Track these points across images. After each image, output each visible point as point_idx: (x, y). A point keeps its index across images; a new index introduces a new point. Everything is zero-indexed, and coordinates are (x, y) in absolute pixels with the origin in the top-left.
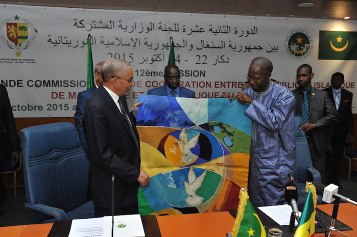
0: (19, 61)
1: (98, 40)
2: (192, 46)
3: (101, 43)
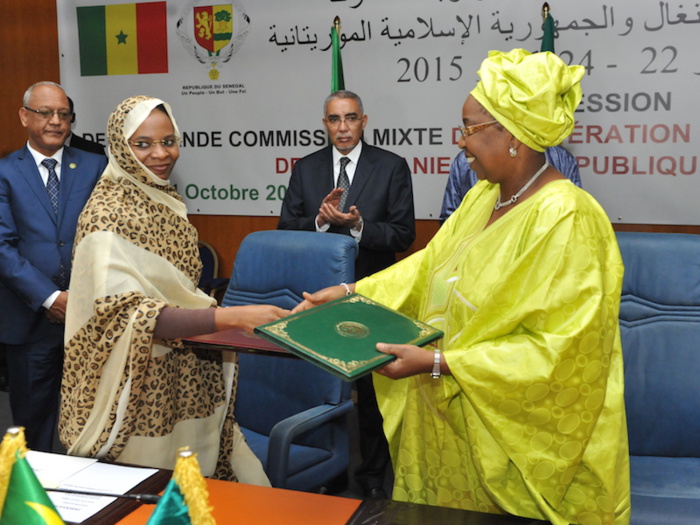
0: (215, 90)
1: (377, 28)
2: (630, 23)
3: (383, 34)
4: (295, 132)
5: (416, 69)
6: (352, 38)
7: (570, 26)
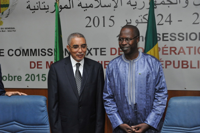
0: (1, 30)
2: (187, 2)
3: (79, 6)
4: (39, 50)
5: (94, 21)
6: (65, 7)
7: (161, 3)
